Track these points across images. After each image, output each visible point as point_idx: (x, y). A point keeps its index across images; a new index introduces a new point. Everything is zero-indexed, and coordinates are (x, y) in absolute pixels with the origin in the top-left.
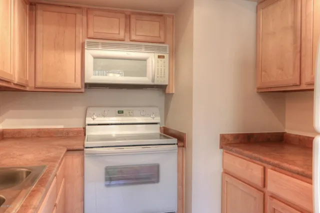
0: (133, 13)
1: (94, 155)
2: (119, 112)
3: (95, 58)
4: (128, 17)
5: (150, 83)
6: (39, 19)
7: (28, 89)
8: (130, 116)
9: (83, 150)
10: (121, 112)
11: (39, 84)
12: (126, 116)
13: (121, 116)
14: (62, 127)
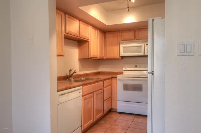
0: (137, 29)
1: (119, 79)
2: (135, 66)
3: (123, 47)
4: (135, 31)
5: (143, 55)
6: (107, 37)
7: (104, 59)
8: (139, 67)
9: (117, 78)
10: (136, 66)
11: (107, 57)
12: (138, 68)
13: (136, 68)
14: (116, 71)
